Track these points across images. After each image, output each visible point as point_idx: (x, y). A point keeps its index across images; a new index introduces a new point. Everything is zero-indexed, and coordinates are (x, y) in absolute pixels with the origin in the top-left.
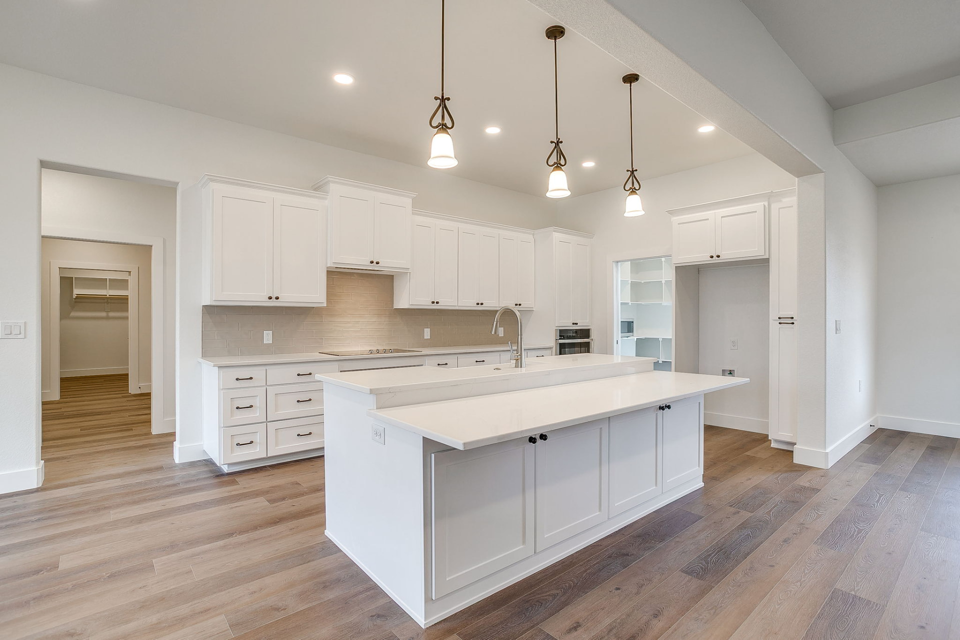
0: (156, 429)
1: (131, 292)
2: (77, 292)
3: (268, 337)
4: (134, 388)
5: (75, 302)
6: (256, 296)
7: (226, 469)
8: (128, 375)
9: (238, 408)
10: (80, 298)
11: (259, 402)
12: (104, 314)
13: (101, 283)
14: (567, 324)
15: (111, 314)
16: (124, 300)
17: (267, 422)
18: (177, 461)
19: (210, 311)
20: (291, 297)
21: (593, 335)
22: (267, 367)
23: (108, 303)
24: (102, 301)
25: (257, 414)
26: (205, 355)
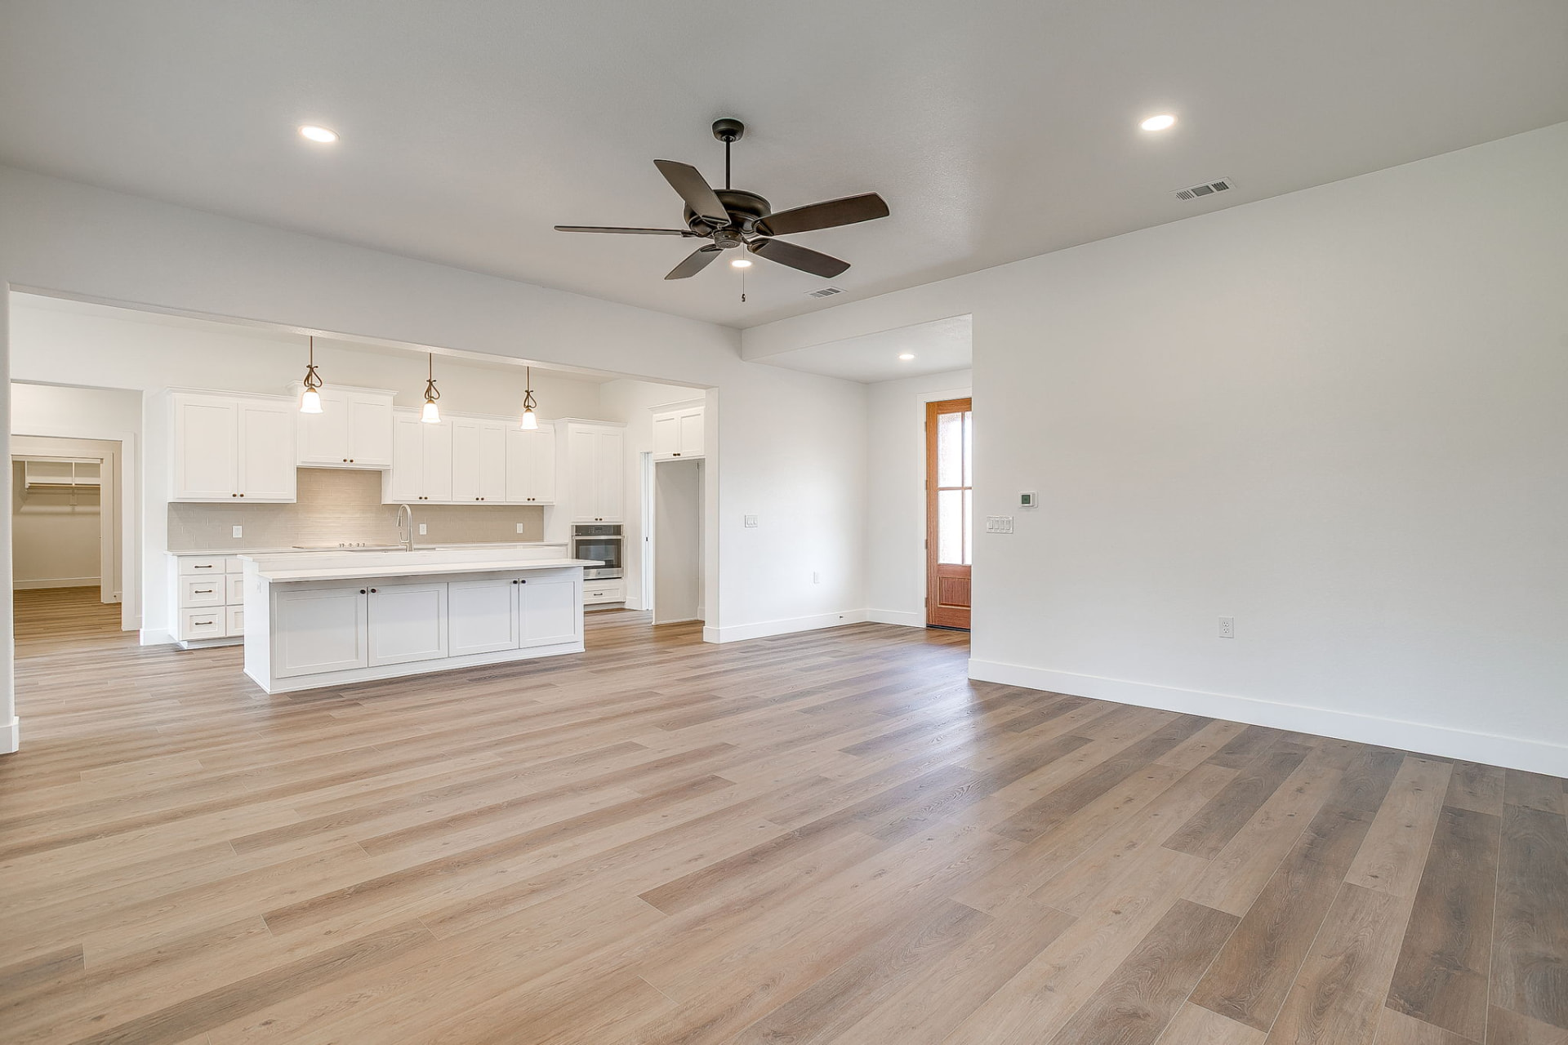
0: (125, 627)
1: (103, 480)
2: (30, 479)
3: (237, 532)
4: (106, 597)
5: (29, 493)
6: (221, 493)
7: (185, 646)
8: (100, 587)
9: (196, 592)
10: (34, 488)
11: (218, 588)
12: (68, 509)
13: (63, 467)
14: (588, 519)
15: (78, 509)
16: (95, 490)
17: (226, 605)
18: (142, 644)
19: (175, 507)
20: (256, 493)
21: (626, 531)
22: (227, 557)
23: (73, 494)
24: (66, 491)
25: (216, 598)
26: (170, 548)
